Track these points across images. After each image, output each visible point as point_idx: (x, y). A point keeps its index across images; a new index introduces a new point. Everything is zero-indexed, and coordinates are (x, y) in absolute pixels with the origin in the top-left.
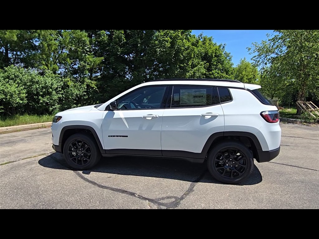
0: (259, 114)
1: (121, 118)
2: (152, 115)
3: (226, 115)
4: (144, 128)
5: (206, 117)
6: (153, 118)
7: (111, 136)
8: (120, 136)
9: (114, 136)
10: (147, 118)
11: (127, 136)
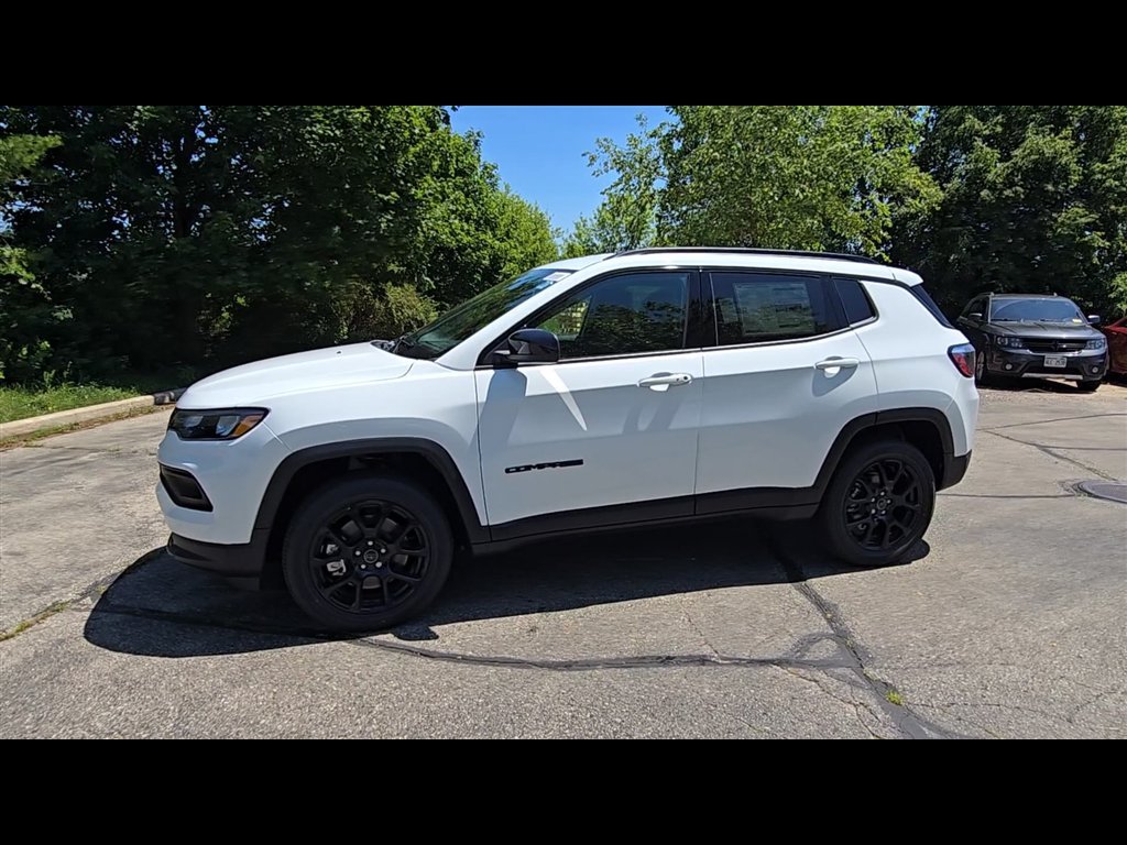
0: (943, 356)
1: (557, 394)
2: (669, 374)
3: (878, 362)
4: (642, 426)
5: (827, 370)
6: (671, 385)
7: (518, 469)
8: (553, 465)
9: (528, 468)
10: (653, 387)
11: (580, 462)
